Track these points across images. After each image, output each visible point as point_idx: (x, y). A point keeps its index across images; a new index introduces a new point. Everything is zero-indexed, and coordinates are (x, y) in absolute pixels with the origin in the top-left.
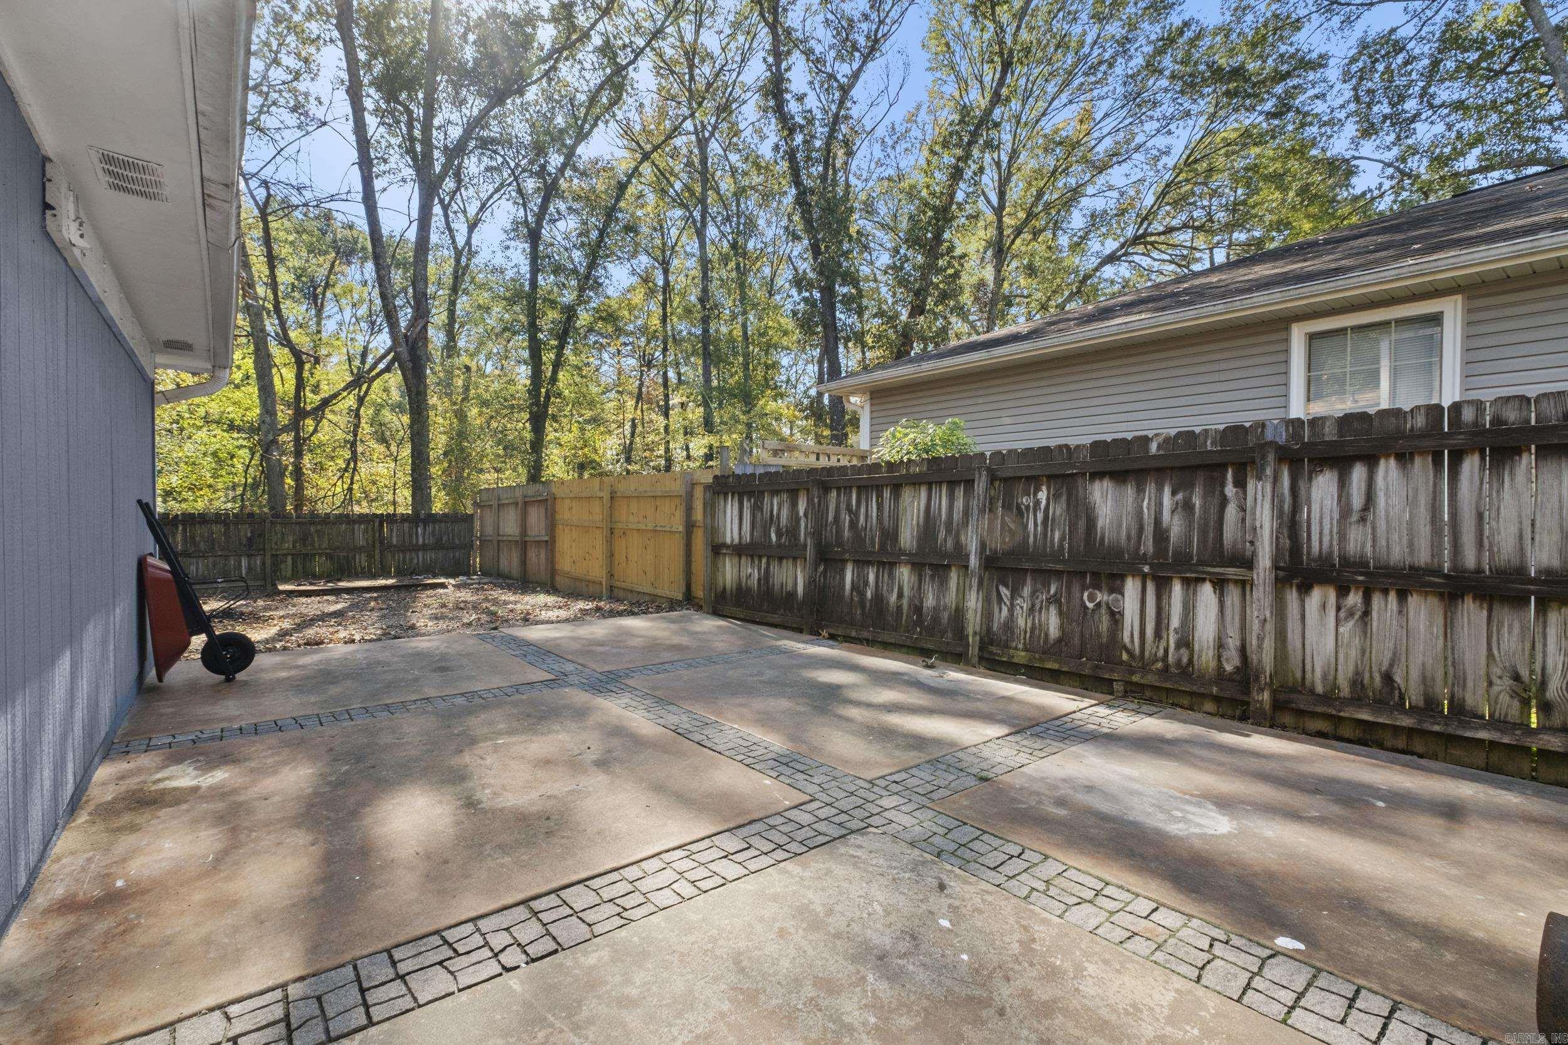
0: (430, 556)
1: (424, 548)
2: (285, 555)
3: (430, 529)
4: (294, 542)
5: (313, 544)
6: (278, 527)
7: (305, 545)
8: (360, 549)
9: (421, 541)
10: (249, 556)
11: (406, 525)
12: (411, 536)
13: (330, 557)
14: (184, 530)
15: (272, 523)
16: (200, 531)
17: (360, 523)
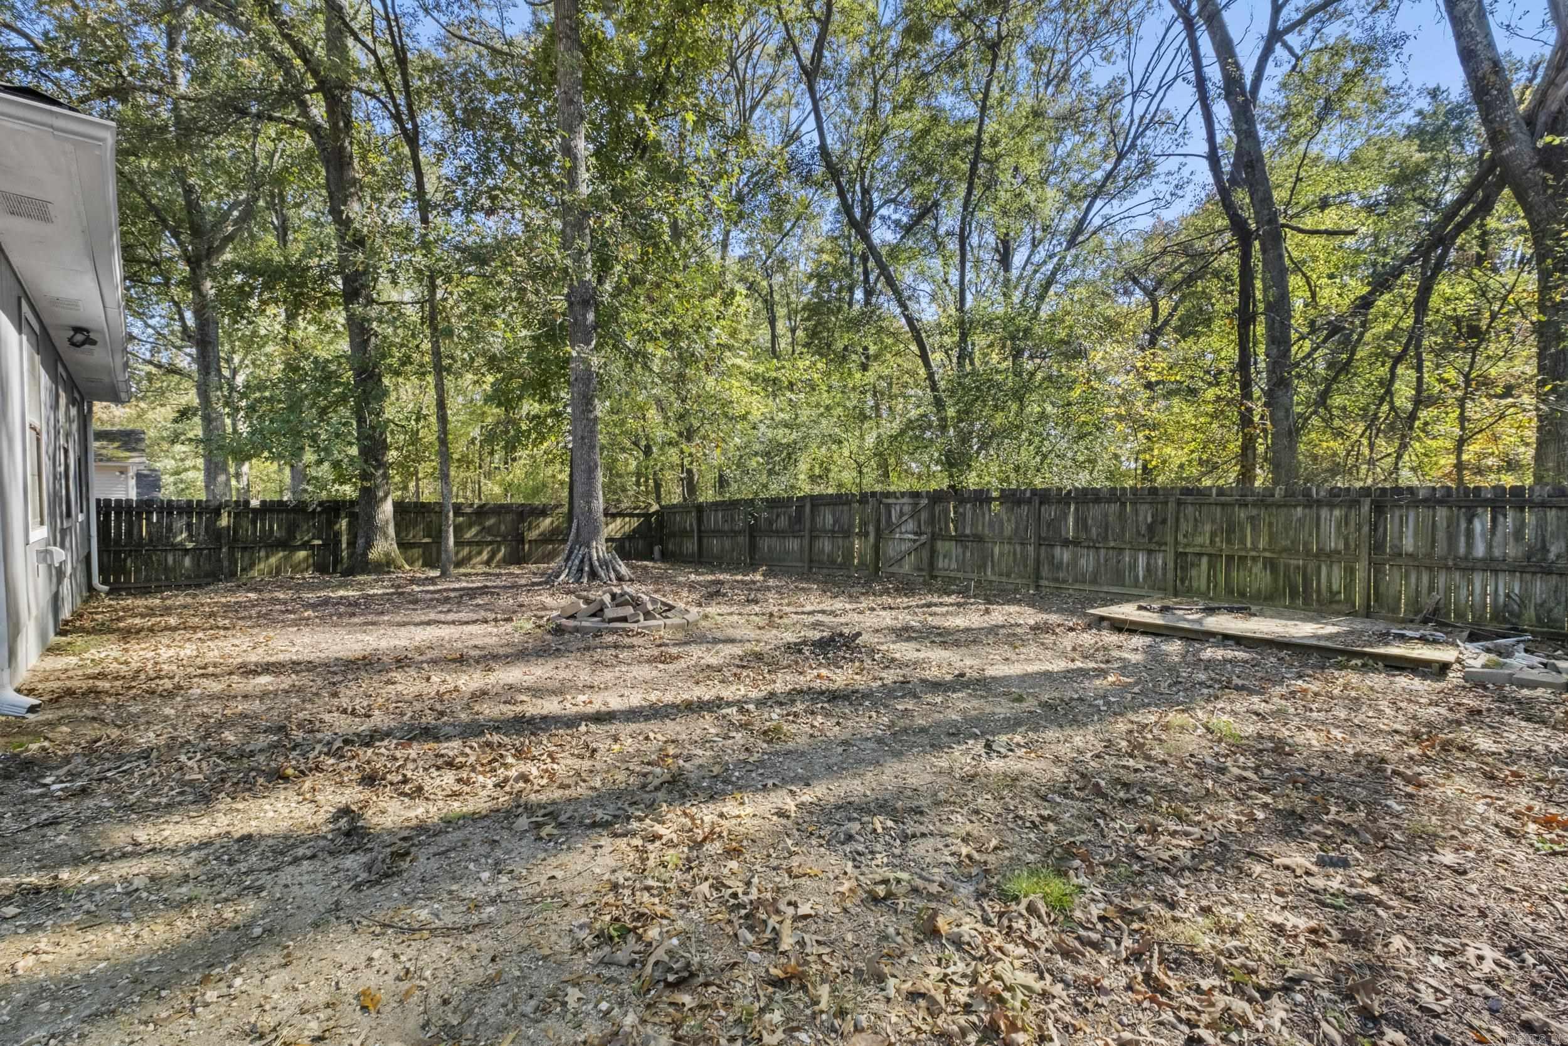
0: (1506, 586)
1: (1492, 565)
2: (1200, 555)
3: (1509, 520)
4: (1213, 535)
5: (1243, 541)
6: (1190, 510)
7: (1229, 541)
8: (1333, 556)
9: (1480, 550)
10: (1150, 552)
11: (1442, 513)
12: (1452, 539)
13: (1271, 565)
14: (1077, 509)
15: (1179, 503)
16: (1094, 512)
17: (1332, 506)
